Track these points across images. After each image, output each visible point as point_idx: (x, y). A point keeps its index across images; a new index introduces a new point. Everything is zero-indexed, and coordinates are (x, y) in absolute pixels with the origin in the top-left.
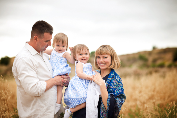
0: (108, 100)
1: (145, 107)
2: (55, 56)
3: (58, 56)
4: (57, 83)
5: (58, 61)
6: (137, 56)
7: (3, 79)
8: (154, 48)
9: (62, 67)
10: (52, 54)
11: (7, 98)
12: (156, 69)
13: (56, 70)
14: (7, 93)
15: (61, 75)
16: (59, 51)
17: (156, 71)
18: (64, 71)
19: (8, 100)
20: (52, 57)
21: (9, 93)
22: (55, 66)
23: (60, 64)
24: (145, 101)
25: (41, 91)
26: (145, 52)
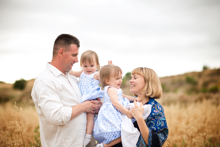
0: (149, 138)
1: (193, 142)
2: (84, 78)
3: (88, 78)
4: (86, 109)
5: (88, 83)
6: (184, 78)
7: (17, 107)
8: (205, 68)
9: (92, 91)
10: (81, 76)
11: (22, 130)
12: (207, 94)
13: (86, 94)
14: (22, 124)
15: (91, 100)
16: (88, 72)
17: (208, 98)
18: (95, 94)
19: (23, 133)
20: (81, 79)
21: (24, 125)
22: (85, 90)
23: (91, 87)
24: (193, 135)
25: (65, 118)
26: (194, 73)
